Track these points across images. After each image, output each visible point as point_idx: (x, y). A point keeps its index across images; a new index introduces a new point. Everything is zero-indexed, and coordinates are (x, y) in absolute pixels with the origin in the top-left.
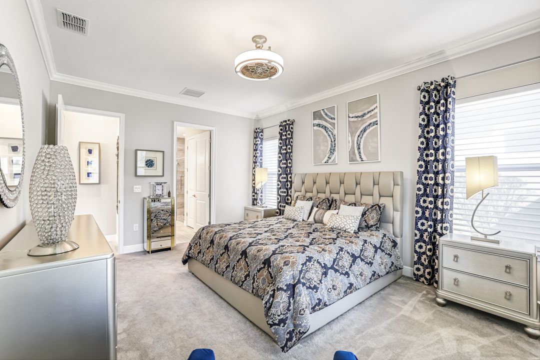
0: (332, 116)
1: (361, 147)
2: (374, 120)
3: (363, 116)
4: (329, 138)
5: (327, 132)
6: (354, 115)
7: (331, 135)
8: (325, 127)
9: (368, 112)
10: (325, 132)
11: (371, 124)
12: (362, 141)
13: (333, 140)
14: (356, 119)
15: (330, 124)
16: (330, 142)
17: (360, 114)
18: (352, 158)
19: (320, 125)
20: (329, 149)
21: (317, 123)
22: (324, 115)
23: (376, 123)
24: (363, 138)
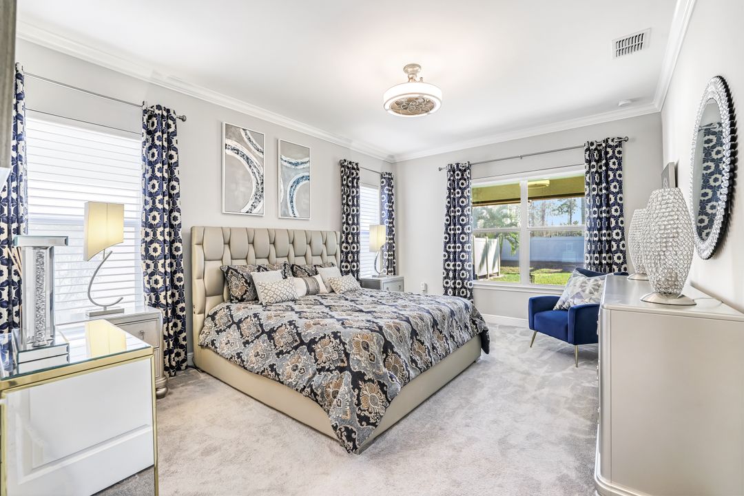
0: (260, 148)
1: (294, 200)
2: (307, 174)
3: (297, 164)
4: (253, 177)
5: (250, 166)
6: (287, 159)
7: (257, 174)
8: (248, 158)
9: (302, 163)
10: (247, 166)
11: (303, 177)
12: (295, 194)
13: (259, 182)
14: (289, 165)
15: (256, 158)
16: (254, 184)
17: (294, 161)
18: (284, 212)
19: (238, 150)
20: (253, 193)
21: (233, 146)
22: (246, 140)
23: (308, 178)
24: (296, 191)
